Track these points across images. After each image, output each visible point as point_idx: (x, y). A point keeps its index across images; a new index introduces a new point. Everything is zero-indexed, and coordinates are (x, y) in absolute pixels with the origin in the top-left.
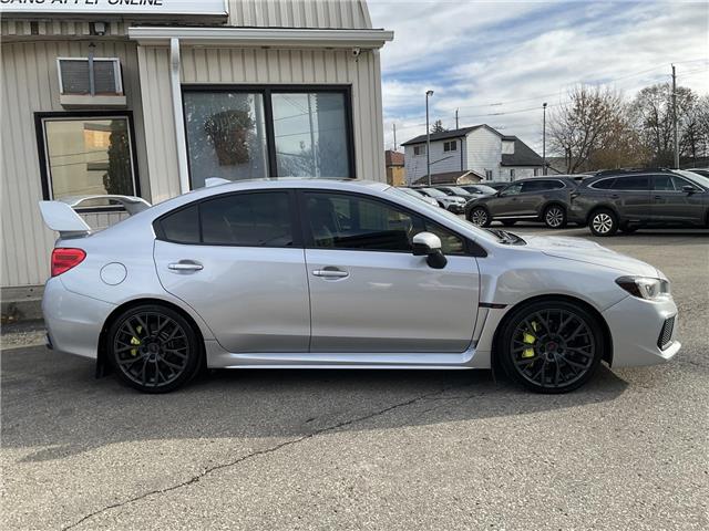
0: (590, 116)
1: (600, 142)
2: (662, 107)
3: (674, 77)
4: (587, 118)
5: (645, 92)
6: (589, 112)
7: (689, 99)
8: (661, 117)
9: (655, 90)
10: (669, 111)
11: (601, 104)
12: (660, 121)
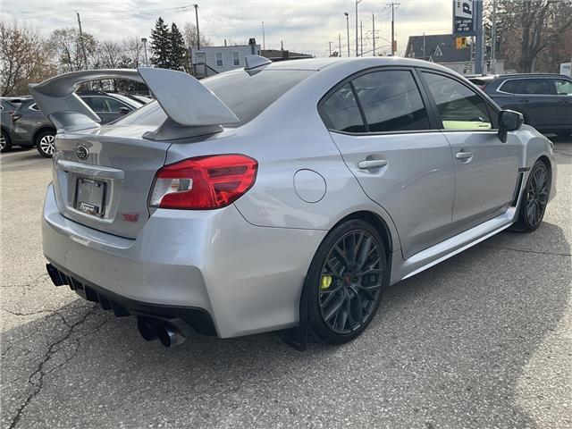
0: (11, 47)
1: (25, 72)
2: (72, 47)
3: (80, 22)
4: (9, 49)
5: (57, 33)
6: (9, 44)
7: (92, 43)
8: (73, 57)
9: (64, 33)
10: (78, 51)
11: (21, 37)
12: (72, 59)
